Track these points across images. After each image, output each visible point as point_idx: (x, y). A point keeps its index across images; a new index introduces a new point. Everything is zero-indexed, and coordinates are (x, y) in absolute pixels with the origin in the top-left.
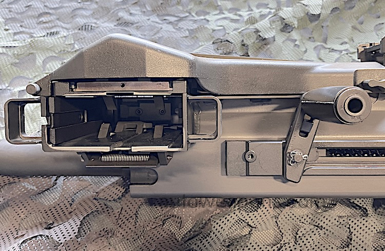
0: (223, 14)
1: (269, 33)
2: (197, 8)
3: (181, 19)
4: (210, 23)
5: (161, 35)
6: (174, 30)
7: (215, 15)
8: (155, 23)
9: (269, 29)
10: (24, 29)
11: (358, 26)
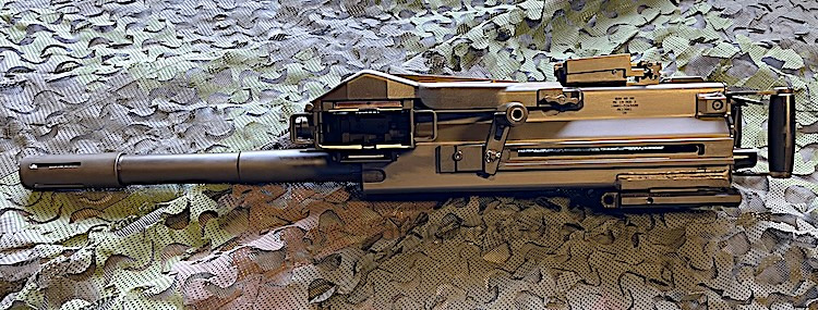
0: (432, 14)
1: (482, 43)
2: (400, 8)
3: (383, 23)
4: (417, 28)
6: (377, 38)
7: (422, 16)
9: (482, 38)
10: (200, 37)
11: (588, 29)
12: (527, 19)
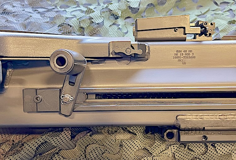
0: (80, 7)
1: (99, 20)
3: (49, 11)
4: (67, 13)
5: (30, 21)
6: (41, 18)
7: (74, 8)
8: (27, 13)
9: (99, 17)
12: (130, 7)
